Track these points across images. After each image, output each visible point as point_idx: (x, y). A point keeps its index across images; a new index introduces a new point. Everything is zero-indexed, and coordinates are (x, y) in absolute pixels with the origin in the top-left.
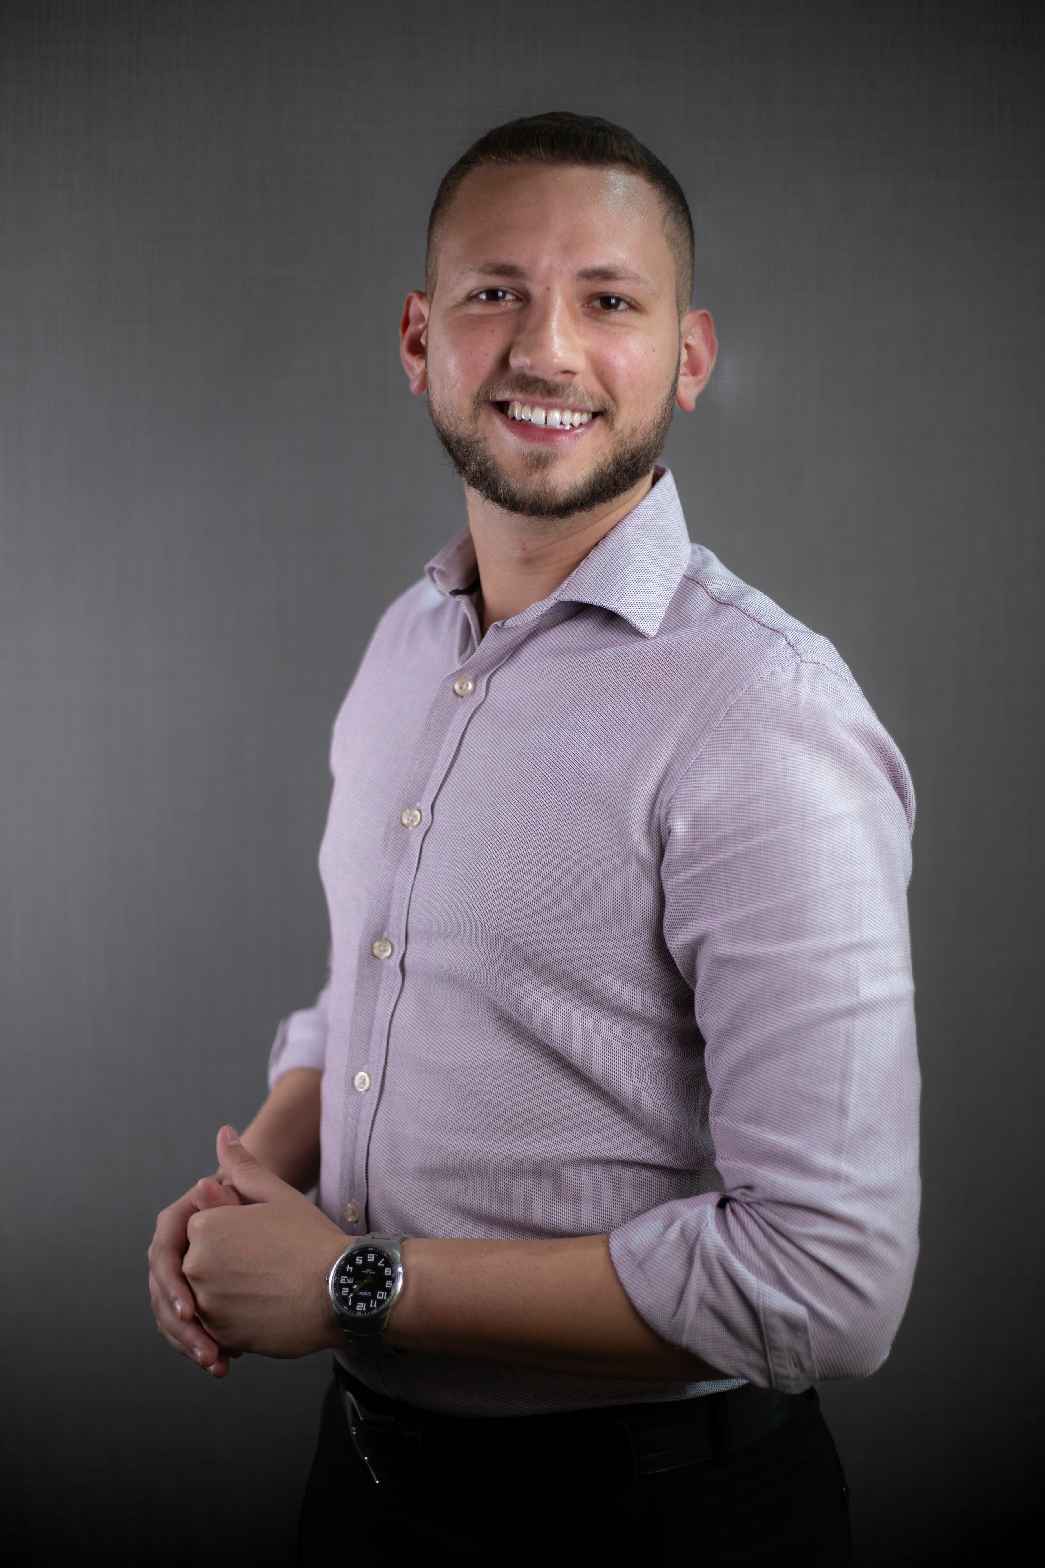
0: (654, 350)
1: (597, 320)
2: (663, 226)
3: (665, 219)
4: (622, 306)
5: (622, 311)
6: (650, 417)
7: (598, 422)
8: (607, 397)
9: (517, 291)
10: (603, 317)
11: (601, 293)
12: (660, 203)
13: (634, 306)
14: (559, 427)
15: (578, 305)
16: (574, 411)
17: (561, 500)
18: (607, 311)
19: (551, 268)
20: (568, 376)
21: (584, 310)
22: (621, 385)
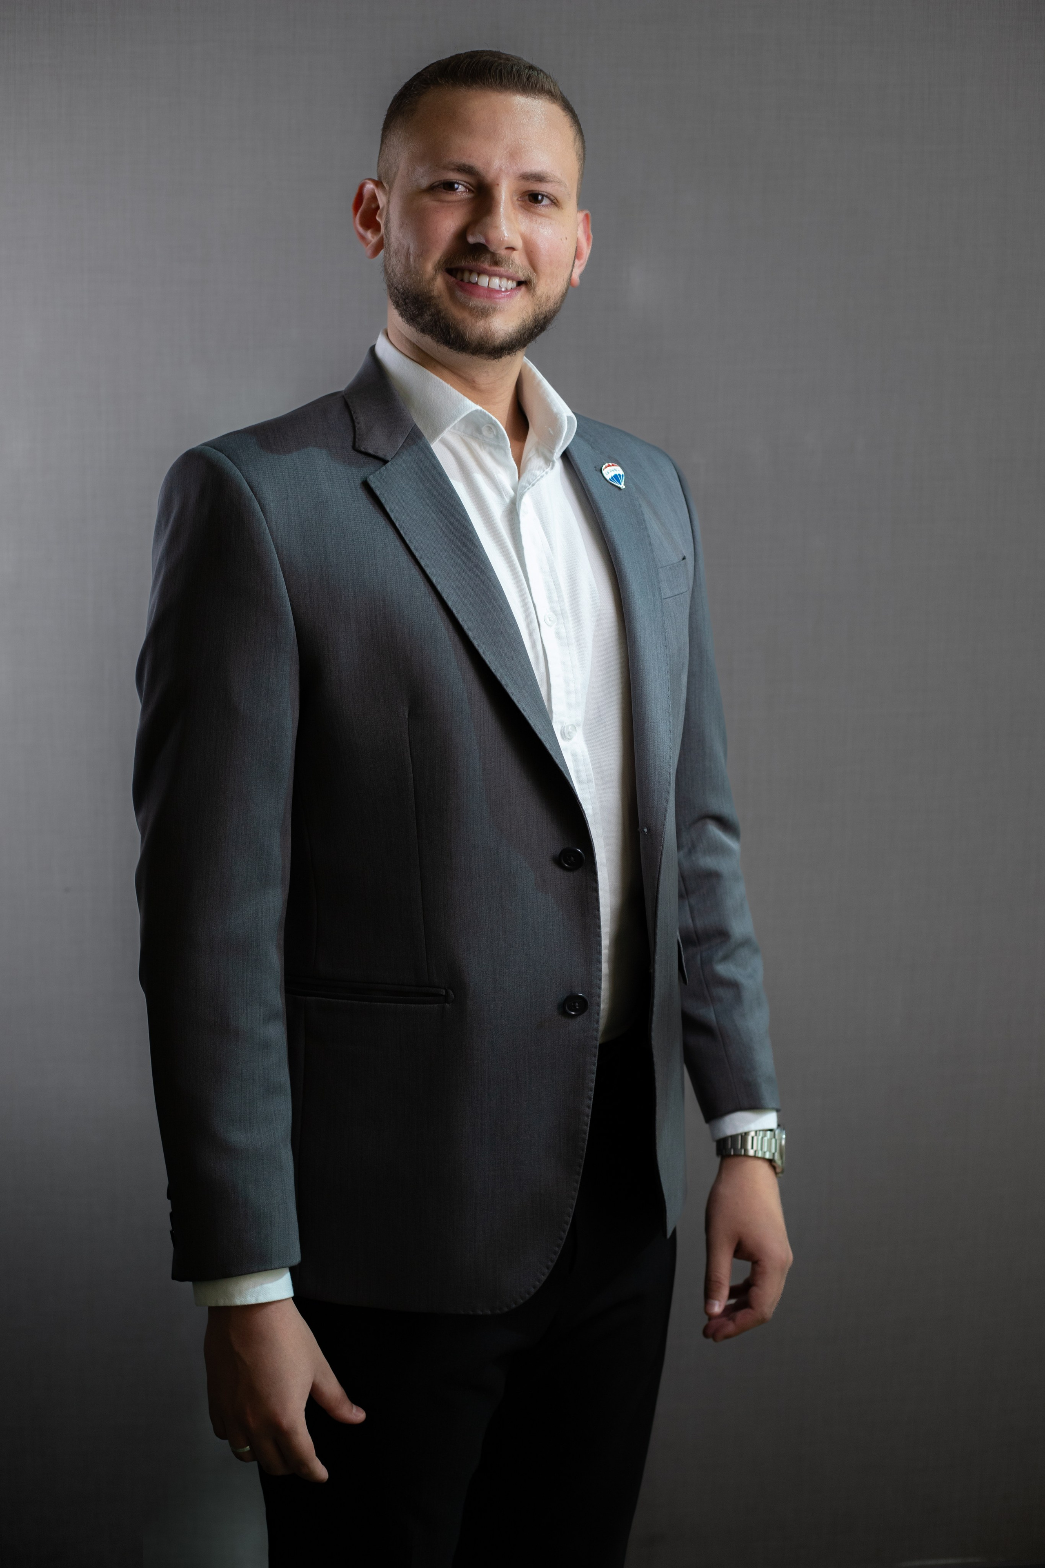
0: (566, 238)
1: (528, 211)
2: (575, 143)
3: (575, 139)
4: (546, 202)
5: (546, 206)
6: (559, 288)
7: (523, 288)
8: (532, 271)
9: (470, 184)
10: (533, 209)
11: (529, 191)
12: (571, 127)
13: (555, 202)
14: (497, 288)
15: (515, 199)
16: (508, 278)
17: (497, 342)
18: (536, 205)
19: (501, 169)
20: (509, 251)
21: (519, 203)
22: (543, 261)
